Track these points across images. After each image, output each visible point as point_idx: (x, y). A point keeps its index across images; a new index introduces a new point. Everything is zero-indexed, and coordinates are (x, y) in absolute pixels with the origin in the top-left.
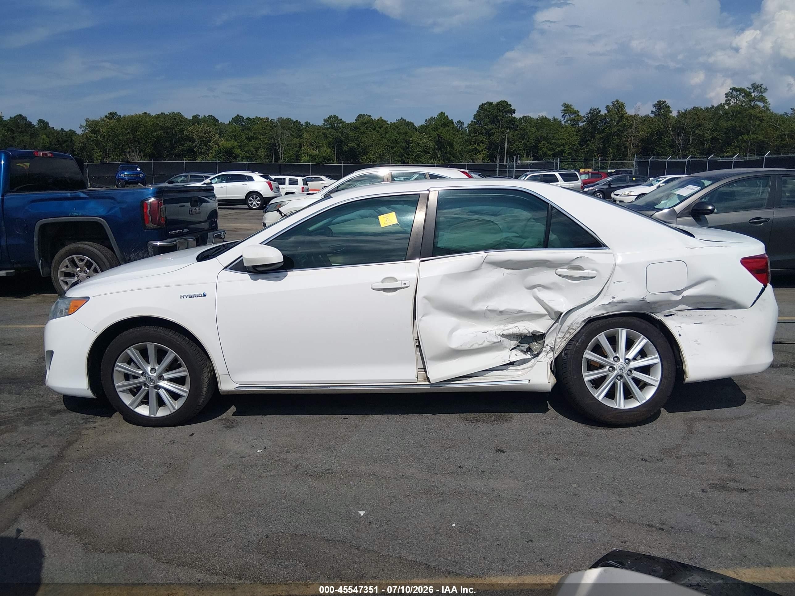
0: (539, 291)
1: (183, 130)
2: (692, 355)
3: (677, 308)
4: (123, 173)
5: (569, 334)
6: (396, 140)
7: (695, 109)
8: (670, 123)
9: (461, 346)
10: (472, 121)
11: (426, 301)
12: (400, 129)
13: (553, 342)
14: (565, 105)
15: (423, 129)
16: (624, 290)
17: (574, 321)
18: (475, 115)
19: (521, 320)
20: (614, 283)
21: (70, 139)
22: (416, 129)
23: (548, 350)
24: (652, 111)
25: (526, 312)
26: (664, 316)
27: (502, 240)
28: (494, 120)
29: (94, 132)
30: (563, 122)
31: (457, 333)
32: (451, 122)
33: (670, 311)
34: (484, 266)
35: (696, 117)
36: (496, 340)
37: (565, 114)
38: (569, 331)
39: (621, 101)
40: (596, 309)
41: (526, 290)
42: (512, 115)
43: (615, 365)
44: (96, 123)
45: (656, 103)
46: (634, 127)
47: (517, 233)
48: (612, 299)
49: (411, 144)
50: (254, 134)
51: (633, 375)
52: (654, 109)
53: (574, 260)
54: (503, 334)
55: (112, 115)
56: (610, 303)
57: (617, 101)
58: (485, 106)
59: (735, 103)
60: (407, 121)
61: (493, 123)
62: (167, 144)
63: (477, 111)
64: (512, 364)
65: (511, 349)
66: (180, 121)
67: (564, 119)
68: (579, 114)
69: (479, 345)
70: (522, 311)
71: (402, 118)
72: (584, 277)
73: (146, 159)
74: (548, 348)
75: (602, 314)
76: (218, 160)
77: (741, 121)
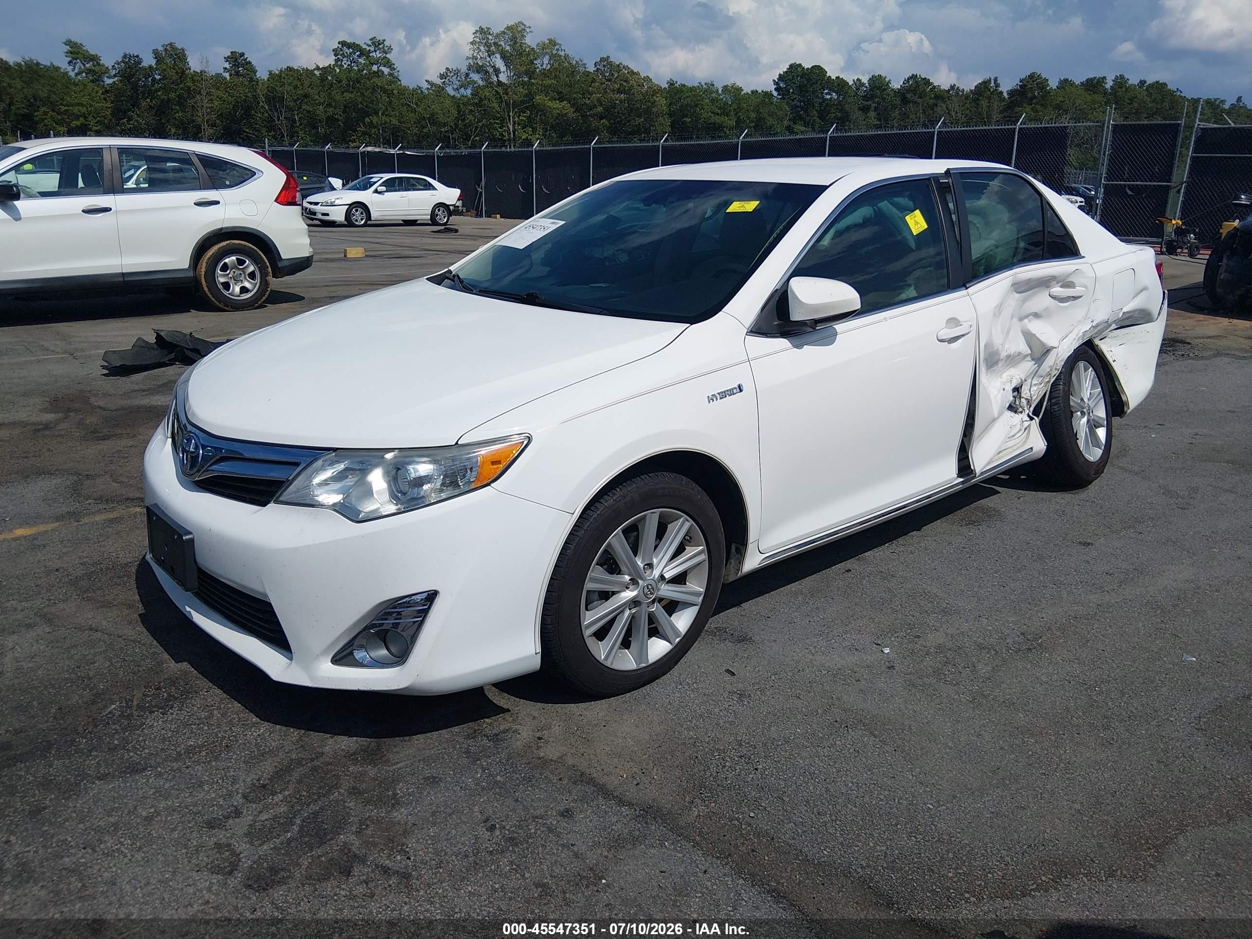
0: (1029, 321)
5: (1049, 376)
8: (260, 90)
14: (70, 43)
17: (1058, 357)
24: (225, 68)
26: (1100, 341)
30: (73, 75)
35: (299, 83)
37: (73, 59)
38: (1051, 371)
41: (1017, 323)
45: (229, 54)
52: (227, 65)
53: (1071, 274)
57: (171, 44)
59: (349, 65)
67: (74, 69)
68: (101, 62)
72: (1073, 297)
77: (363, 95)
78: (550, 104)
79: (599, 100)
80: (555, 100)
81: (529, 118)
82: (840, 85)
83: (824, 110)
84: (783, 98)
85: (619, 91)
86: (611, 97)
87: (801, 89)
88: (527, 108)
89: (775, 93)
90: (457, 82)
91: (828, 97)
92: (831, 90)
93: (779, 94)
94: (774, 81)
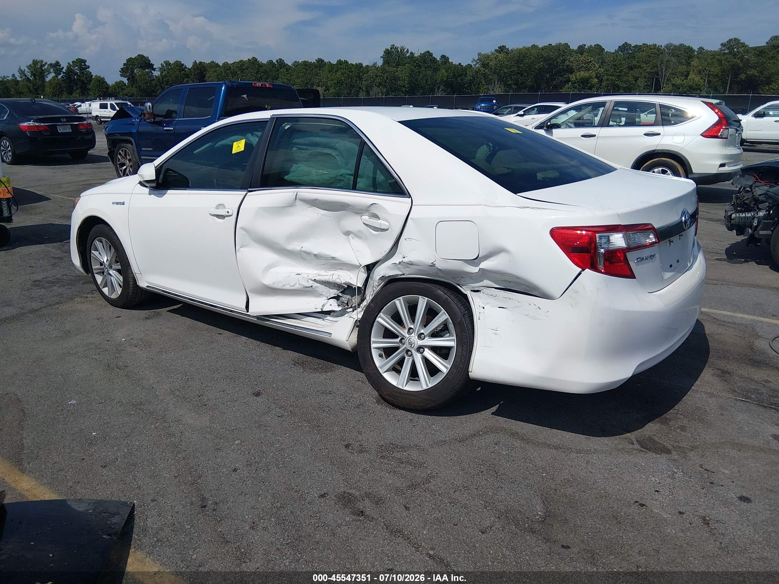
0: (352, 239)
1: (564, 61)
4: (480, 105)
11: (244, 232)
16: (414, 250)
20: (405, 239)
21: (464, 72)
25: (339, 260)
26: (471, 291)
29: (484, 65)
31: (273, 271)
33: (476, 286)
34: (298, 202)
36: (308, 285)
41: (343, 236)
44: (487, 57)
48: (402, 259)
50: (638, 62)
51: (424, 353)
53: (370, 207)
54: (315, 279)
55: (502, 49)
56: (401, 263)
62: (548, 76)
64: (329, 313)
65: (329, 297)
66: (564, 51)
69: (291, 286)
70: (335, 258)
72: (380, 228)
73: (525, 91)
75: (398, 275)
76: (573, 91)
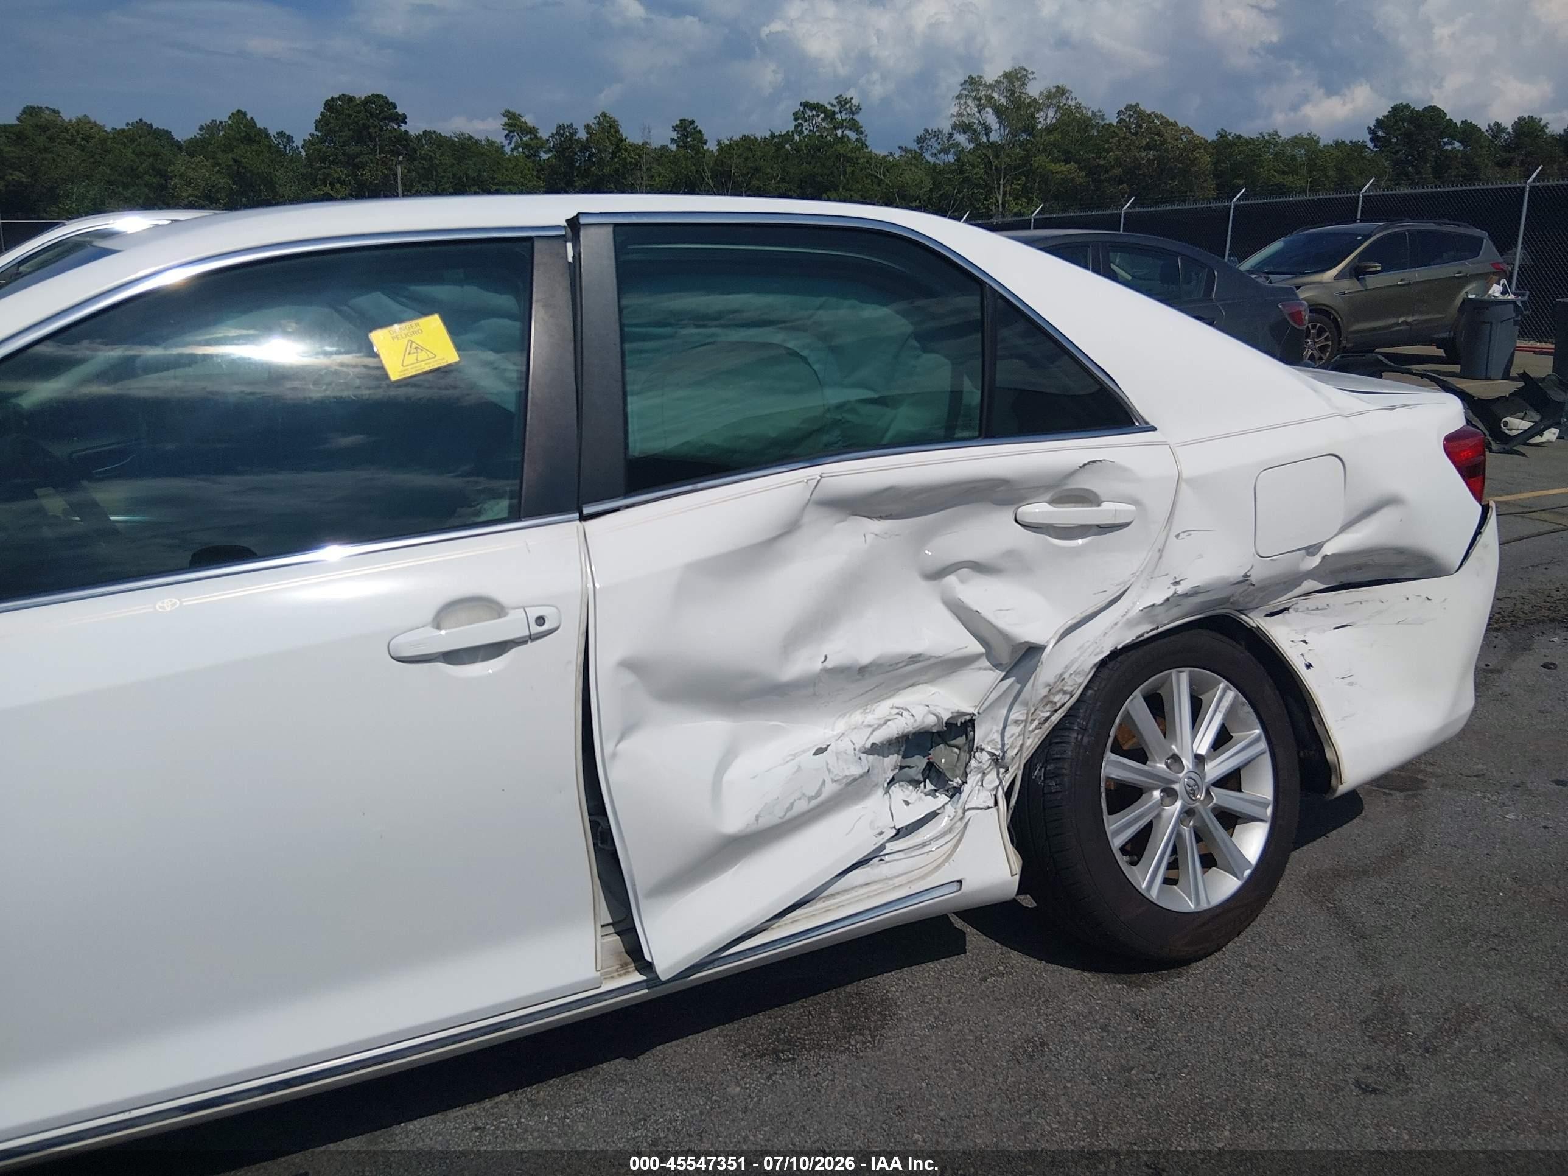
0: (962, 581)
2: (1343, 719)
3: (1298, 591)
5: (1048, 707)
6: (133, 170)
7: (745, 138)
8: (707, 164)
9: (757, 817)
10: (312, 135)
11: (629, 678)
12: (139, 144)
13: (997, 737)
14: (508, 114)
15: (195, 147)
16: (1200, 556)
17: (1067, 668)
18: (317, 122)
19: (910, 682)
20: (1177, 536)
22: (179, 146)
23: (985, 767)
24: (672, 140)
25: (930, 658)
26: (1267, 616)
27: (828, 415)
28: (362, 135)
30: (508, 149)
31: (736, 772)
32: (264, 133)
33: (1279, 601)
34: (813, 514)
35: (750, 155)
36: (856, 770)
37: (510, 132)
38: (1051, 698)
39: (613, 114)
40: (1131, 624)
41: (924, 584)
42: (399, 126)
43: (1174, 782)
45: (678, 123)
46: (644, 168)
47: (872, 389)
48: (1173, 588)
49: (171, 179)
51: (1214, 801)
52: (675, 135)
53: (1074, 473)
54: (873, 744)
56: (1168, 600)
57: (604, 115)
58: (339, 103)
59: (810, 131)
60: (154, 127)
61: (360, 140)
63: (322, 114)
65: (887, 784)
67: (510, 144)
68: (539, 135)
69: (810, 797)
70: (920, 655)
71: (141, 120)
72: (1099, 526)
74: (985, 757)
75: (1142, 635)
77: (823, 165)
78: (1052, 167)
79: (1117, 159)
80: (1060, 161)
81: (1024, 186)
82: (1468, 132)
83: (1442, 166)
84: (1381, 151)
85: (1148, 147)
86: (1135, 156)
87: (1408, 137)
88: (1022, 173)
89: (1371, 145)
90: (937, 146)
91: (1449, 148)
92: (1453, 137)
93: (1376, 146)
94: (1369, 128)
